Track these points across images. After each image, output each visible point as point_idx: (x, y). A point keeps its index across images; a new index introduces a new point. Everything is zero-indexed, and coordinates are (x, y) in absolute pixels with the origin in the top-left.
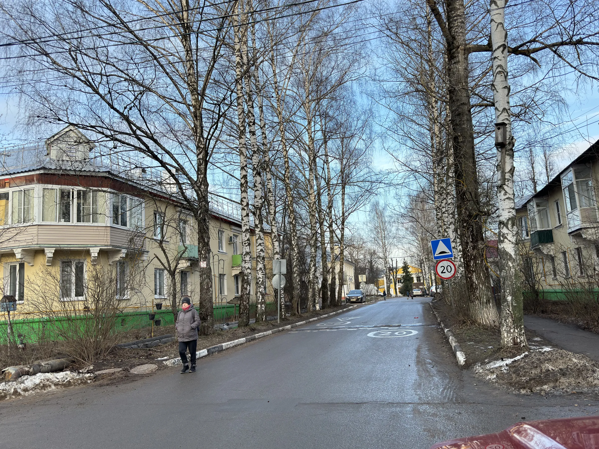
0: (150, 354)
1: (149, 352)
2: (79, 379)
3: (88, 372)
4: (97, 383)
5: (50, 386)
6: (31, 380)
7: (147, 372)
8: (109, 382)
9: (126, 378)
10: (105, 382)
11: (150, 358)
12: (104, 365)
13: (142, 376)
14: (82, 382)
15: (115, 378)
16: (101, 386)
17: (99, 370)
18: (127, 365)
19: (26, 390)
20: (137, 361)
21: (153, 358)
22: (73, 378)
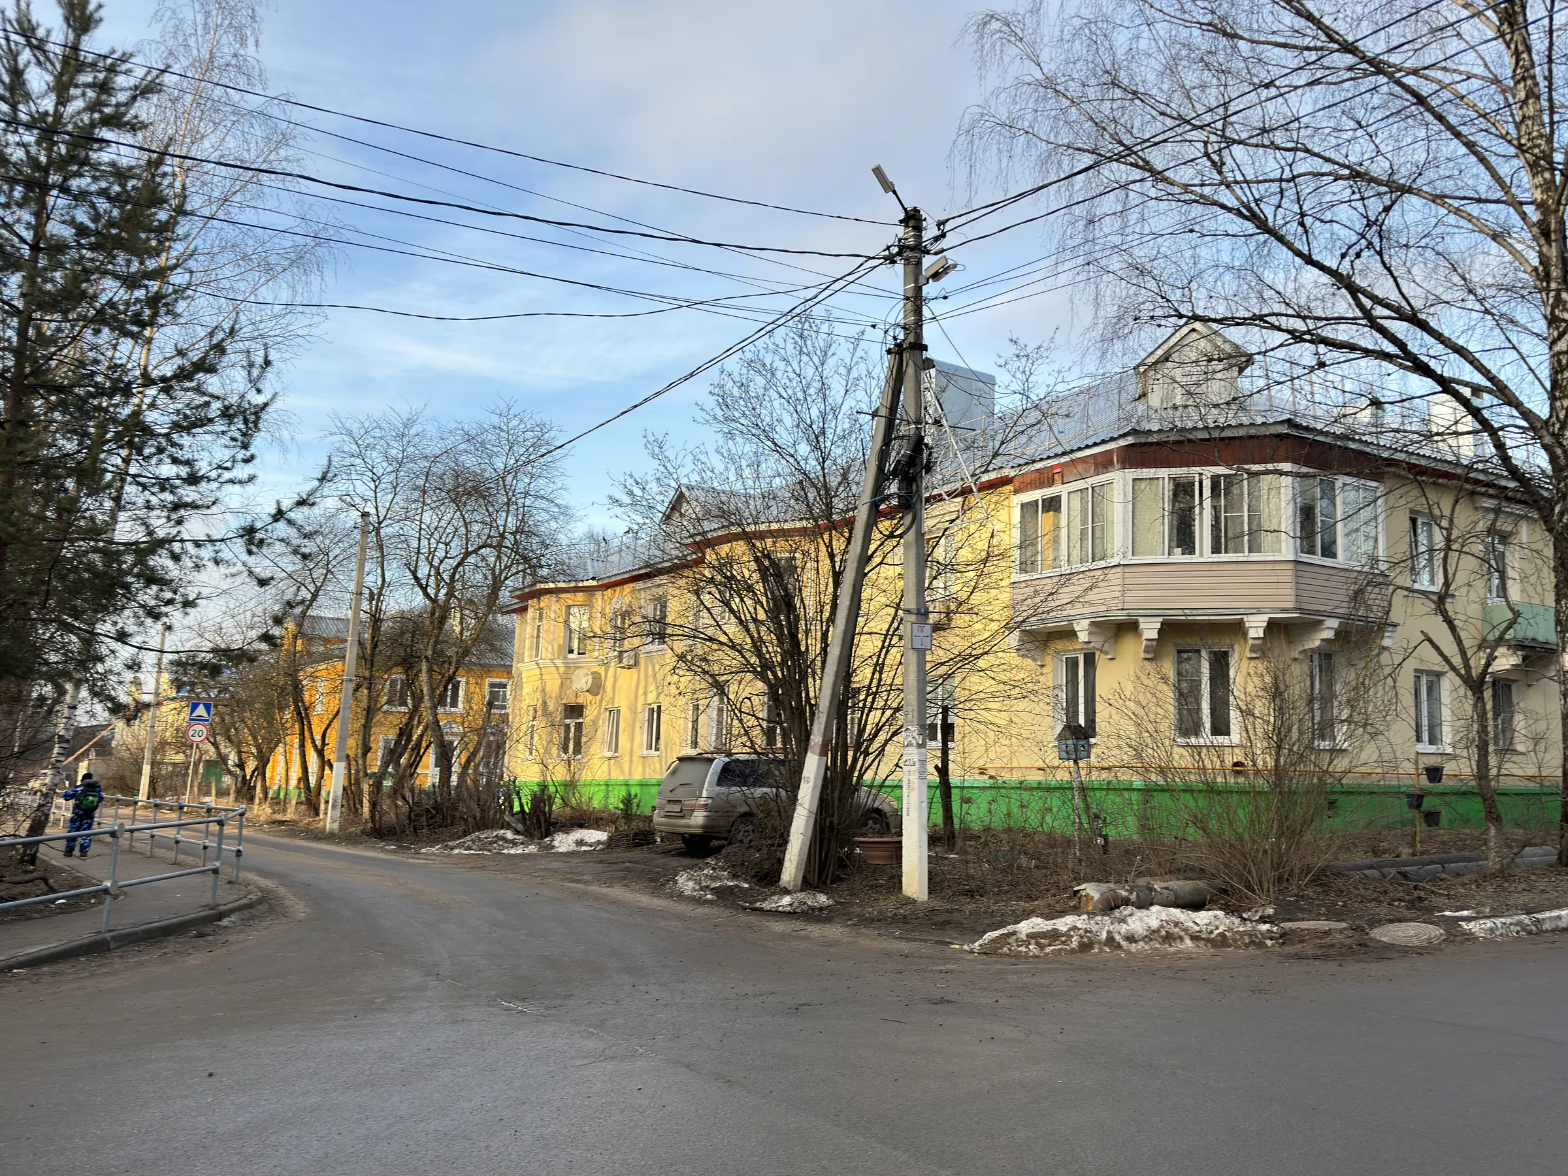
0: (1420, 899)
1: (1417, 893)
2: (1245, 933)
3: (1263, 920)
4: (1289, 949)
5: (1181, 939)
6: (1141, 919)
7: (1416, 942)
8: (1320, 952)
9: (1363, 949)
10: (1309, 950)
11: (1420, 908)
12: (1302, 910)
13: (1403, 951)
14: (1253, 942)
15: (1332, 946)
16: (1300, 957)
17: (1290, 920)
18: (1360, 917)
19: (1131, 939)
20: (1386, 911)
21: (1431, 910)
22: (1230, 930)
